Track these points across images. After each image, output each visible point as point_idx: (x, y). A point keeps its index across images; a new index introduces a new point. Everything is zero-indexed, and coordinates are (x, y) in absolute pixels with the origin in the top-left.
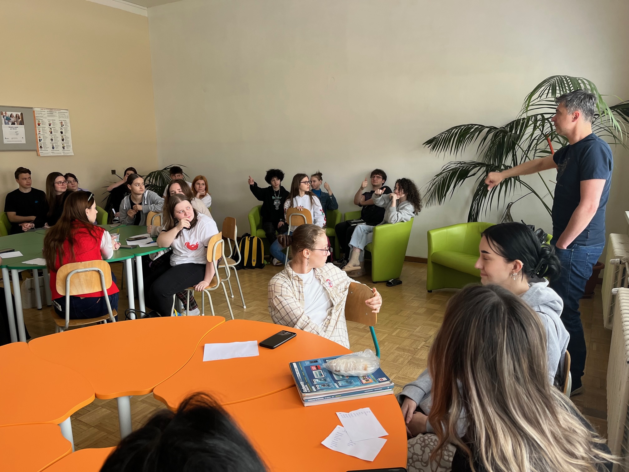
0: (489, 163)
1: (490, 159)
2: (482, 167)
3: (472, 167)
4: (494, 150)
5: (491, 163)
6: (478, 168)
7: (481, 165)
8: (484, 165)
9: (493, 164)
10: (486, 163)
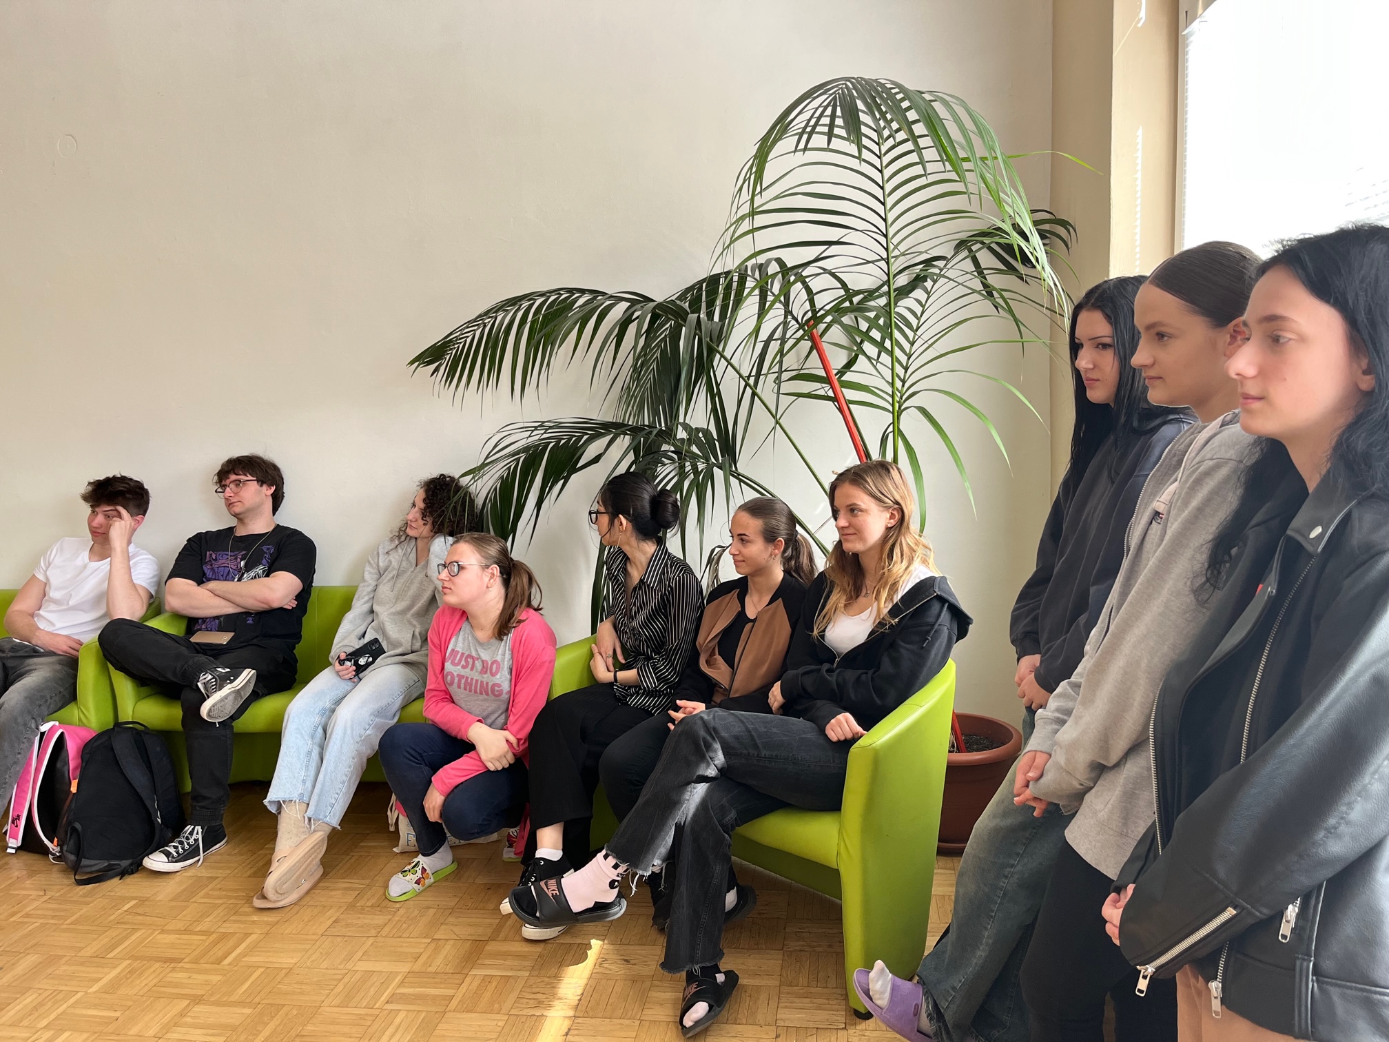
0: (637, 423)
1: (641, 408)
2: (619, 435)
3: (586, 437)
4: (649, 376)
5: (647, 423)
6: (608, 438)
7: (613, 428)
8: (623, 429)
9: (652, 426)
10: (630, 423)
